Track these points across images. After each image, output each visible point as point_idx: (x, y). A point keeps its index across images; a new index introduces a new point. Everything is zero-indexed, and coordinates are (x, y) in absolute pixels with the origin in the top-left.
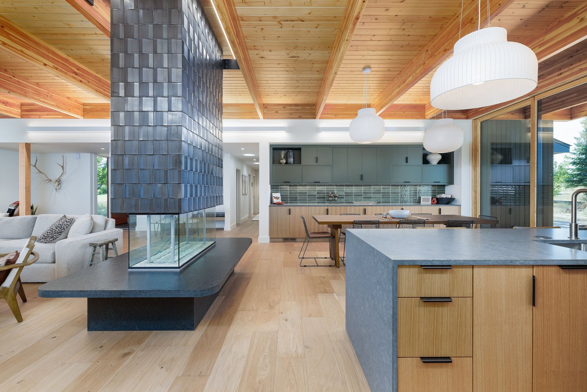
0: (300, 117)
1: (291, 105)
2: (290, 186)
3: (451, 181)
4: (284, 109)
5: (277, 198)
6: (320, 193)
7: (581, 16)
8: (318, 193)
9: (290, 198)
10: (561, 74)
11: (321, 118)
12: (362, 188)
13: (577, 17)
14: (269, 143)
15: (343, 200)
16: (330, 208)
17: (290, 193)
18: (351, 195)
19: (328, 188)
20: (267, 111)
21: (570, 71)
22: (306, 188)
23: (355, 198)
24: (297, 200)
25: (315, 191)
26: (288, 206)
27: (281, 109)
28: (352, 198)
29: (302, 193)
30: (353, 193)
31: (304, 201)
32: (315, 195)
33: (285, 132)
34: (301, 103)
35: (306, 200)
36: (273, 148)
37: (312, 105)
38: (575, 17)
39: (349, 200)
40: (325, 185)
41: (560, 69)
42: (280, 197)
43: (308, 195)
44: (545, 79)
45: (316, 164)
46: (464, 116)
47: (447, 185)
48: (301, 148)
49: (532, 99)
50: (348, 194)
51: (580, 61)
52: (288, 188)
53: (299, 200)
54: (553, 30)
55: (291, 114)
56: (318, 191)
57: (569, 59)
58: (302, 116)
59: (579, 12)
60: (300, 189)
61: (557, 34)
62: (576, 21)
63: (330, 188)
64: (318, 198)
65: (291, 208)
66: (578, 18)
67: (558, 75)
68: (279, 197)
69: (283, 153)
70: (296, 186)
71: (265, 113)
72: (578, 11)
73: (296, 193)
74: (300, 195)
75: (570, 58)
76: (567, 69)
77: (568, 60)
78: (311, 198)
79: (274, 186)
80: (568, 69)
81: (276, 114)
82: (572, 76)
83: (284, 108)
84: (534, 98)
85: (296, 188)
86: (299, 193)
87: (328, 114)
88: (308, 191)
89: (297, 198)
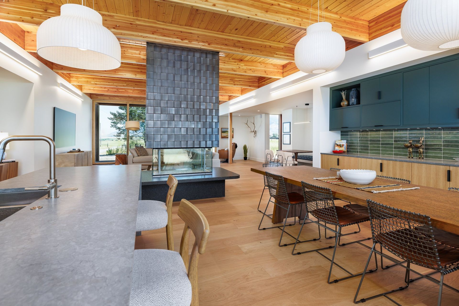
2: (360, 131)
5: (340, 146)
6: (399, 141)
8: (395, 141)
15: (441, 153)
17: (360, 140)
18: (457, 146)
19: (411, 134)
22: (379, 134)
24: (368, 149)
29: (374, 141)
31: (377, 151)
32: (392, 144)
36: (332, 90)
39: (453, 154)
40: (405, 130)
42: (345, 145)
43: (382, 144)
48: (360, 84)
52: (358, 134)
53: (371, 150)
56: (395, 137)
60: (371, 135)
63: (415, 134)
64: (395, 148)
68: (343, 145)
69: (343, 94)
74: (372, 144)
78: (385, 147)
85: (367, 135)
86: (370, 141)
87: (381, 29)
88: (382, 138)
89: (368, 146)
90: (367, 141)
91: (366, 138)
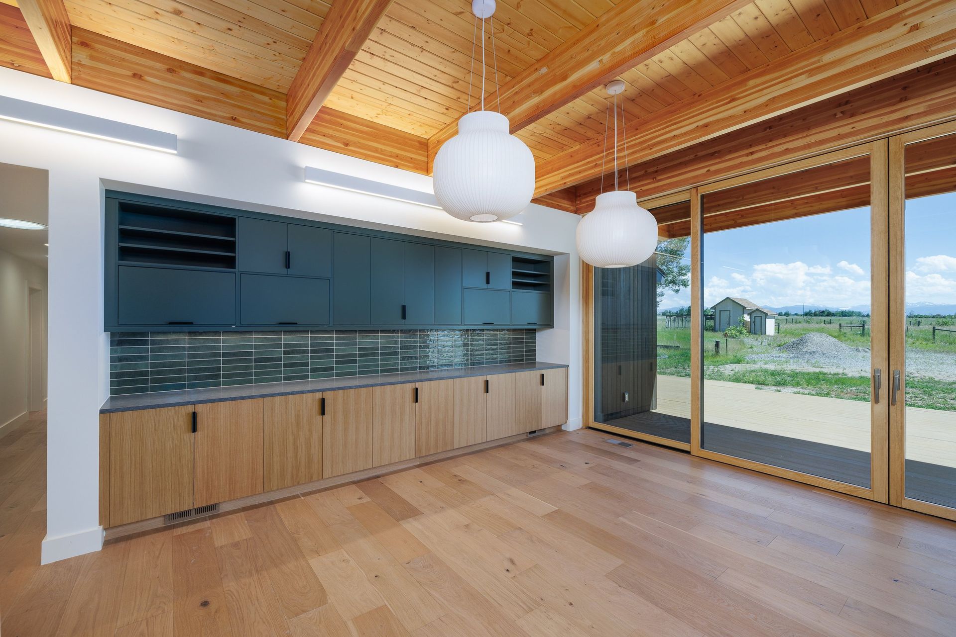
0: (234, 121)
1: (200, 71)
2: (191, 333)
3: (548, 322)
4: (169, 76)
6: (293, 352)
7: (913, 21)
8: (285, 353)
9: (190, 371)
10: (752, 153)
11: (303, 141)
12: (398, 336)
13: (904, 22)
14: (102, 180)
15: (356, 368)
16: (328, 396)
17: (190, 356)
18: (374, 355)
20: (92, 58)
21: (768, 150)
22: (250, 340)
23: (382, 360)
24: (218, 376)
25: (279, 346)
26: (187, 403)
27: (158, 70)
28: (377, 360)
29: (235, 354)
30: (377, 349)
31: (243, 378)
32: (279, 359)
33: (175, 152)
34: (238, 76)
35: (250, 374)
36: (119, 203)
37: (277, 94)
38: (898, 21)
39: (369, 366)
40: (306, 332)
41: (751, 146)
43: (256, 360)
44: (723, 159)
45: (285, 271)
46: (572, 208)
47: (540, 330)
48: (234, 219)
49: (694, 191)
50: (365, 353)
51: (785, 136)
52: (185, 340)
53: (226, 376)
54: (844, 45)
55: (199, 100)
56: (286, 346)
57: (765, 130)
58: (242, 119)
59: (907, 13)
60: (227, 342)
61: (853, 53)
62: (898, 30)
63: (320, 338)
64: (285, 365)
65: (199, 408)
66: (905, 25)
67: (747, 155)
70: (217, 333)
71: (79, 64)
72: (905, 11)
73: (215, 355)
74: (229, 362)
75: (768, 130)
76: (763, 146)
77: (764, 132)
78: (264, 367)
79: (123, 334)
80: (765, 147)
81: (135, 82)
82: (771, 159)
83: (170, 70)
84: (697, 190)
85: (218, 341)
86: (224, 355)
87: (324, 136)
88: (256, 347)
89: (219, 369)
90: (218, 355)
91: (214, 348)
